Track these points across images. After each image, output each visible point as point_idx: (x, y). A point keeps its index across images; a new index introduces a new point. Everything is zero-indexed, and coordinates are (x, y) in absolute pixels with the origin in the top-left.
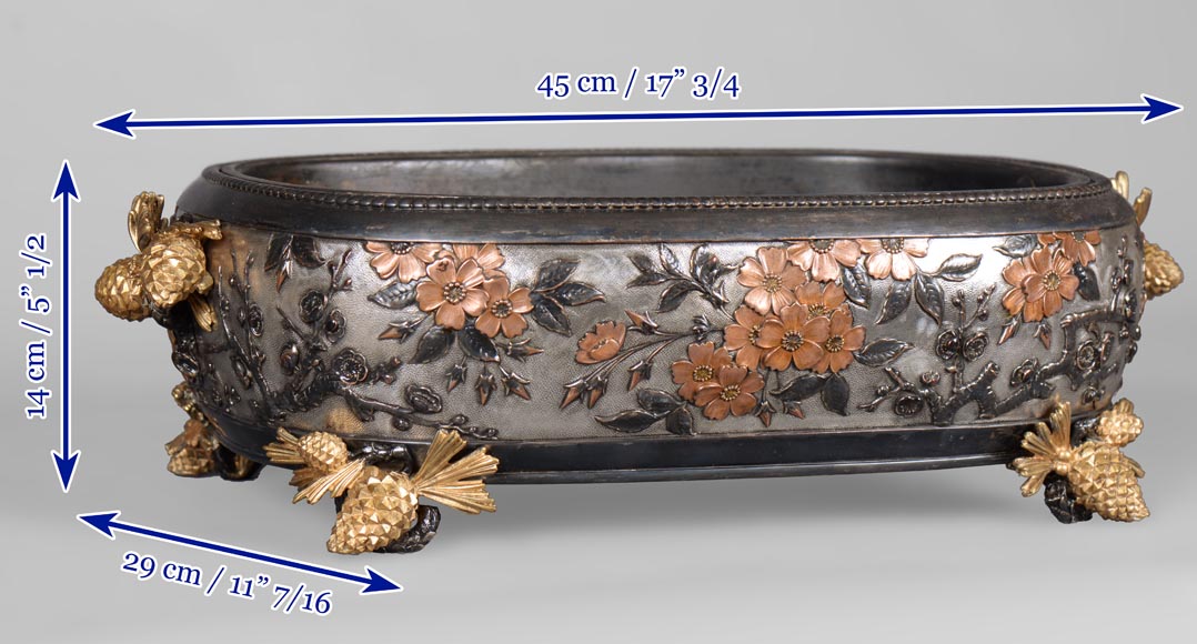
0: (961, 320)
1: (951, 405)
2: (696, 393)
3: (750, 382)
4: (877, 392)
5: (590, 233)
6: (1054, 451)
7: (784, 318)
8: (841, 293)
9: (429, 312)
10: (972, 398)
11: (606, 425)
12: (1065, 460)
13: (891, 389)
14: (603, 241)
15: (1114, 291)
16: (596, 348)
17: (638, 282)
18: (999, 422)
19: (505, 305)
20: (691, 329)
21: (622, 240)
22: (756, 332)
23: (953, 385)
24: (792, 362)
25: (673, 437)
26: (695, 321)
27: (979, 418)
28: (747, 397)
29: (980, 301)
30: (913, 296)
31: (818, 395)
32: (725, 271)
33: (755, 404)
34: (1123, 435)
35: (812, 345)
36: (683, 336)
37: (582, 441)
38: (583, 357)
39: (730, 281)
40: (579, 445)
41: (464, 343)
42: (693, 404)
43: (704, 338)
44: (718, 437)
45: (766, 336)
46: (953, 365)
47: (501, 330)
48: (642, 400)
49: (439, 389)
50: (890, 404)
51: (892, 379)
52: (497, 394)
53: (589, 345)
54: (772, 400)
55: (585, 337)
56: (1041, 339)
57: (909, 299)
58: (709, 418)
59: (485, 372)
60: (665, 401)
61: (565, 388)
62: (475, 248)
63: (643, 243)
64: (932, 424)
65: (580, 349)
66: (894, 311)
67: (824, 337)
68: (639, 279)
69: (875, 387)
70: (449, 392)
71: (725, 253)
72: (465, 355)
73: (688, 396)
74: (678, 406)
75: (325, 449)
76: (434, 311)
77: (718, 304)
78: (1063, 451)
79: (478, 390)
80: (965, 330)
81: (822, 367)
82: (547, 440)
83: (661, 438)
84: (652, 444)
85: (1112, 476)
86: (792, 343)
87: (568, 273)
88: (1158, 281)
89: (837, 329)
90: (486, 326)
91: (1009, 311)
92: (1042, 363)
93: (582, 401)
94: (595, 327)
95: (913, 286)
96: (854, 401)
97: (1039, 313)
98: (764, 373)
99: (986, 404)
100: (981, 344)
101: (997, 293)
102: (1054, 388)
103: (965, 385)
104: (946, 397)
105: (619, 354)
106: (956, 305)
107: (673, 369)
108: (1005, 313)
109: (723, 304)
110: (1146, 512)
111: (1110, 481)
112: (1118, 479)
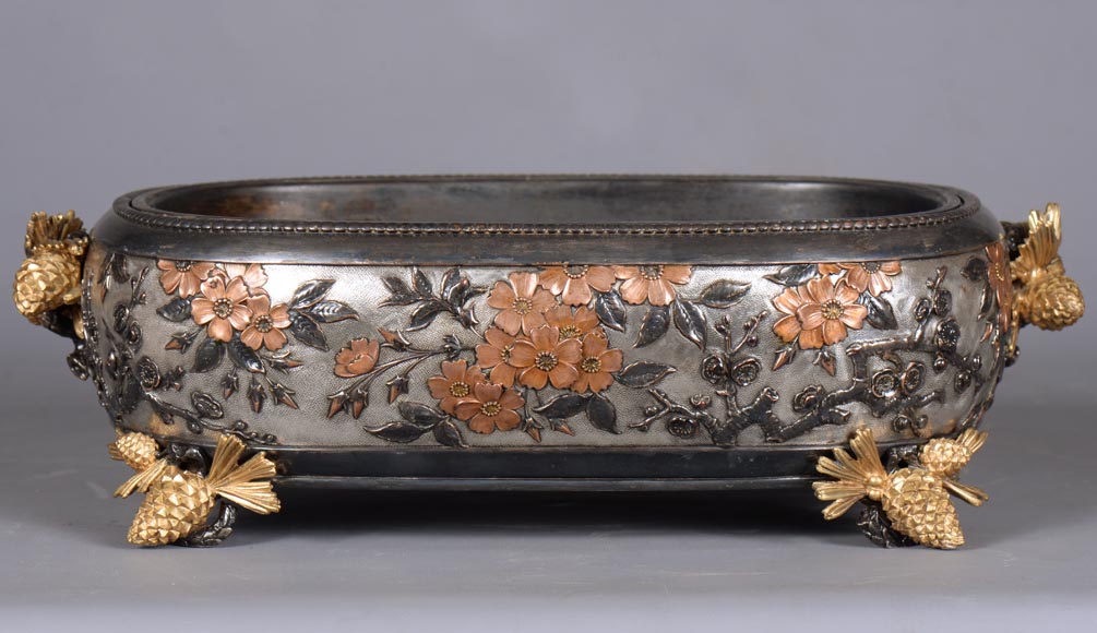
0: (727, 345)
1: (729, 428)
2: (455, 408)
3: (508, 399)
4: (644, 412)
6: (864, 477)
7: (534, 340)
8: (593, 317)
9: (203, 325)
10: (752, 422)
11: (376, 434)
12: (876, 486)
13: (659, 411)
14: (357, 262)
15: (920, 321)
16: (352, 362)
17: (390, 303)
18: (791, 446)
19: (266, 321)
20: (443, 347)
21: (375, 262)
22: (507, 352)
23: (728, 408)
24: (549, 381)
25: (444, 447)
26: (445, 340)
27: (766, 441)
28: (512, 413)
29: (747, 328)
30: (672, 321)
31: (583, 414)
32: (476, 292)
33: (519, 420)
34: (945, 464)
35: (565, 366)
36: (434, 354)
37: (356, 449)
38: (340, 371)
39: (480, 302)
40: (354, 453)
41: (232, 355)
42: (456, 418)
43: (457, 355)
44: (490, 450)
45: (517, 356)
46: (724, 388)
47: (263, 344)
48: (405, 411)
49: (218, 397)
50: (663, 425)
51: (659, 401)
52: (268, 404)
53: (345, 360)
54: (536, 416)
55: (341, 351)
56: (822, 367)
57: (667, 324)
58: (475, 432)
59: (254, 382)
60: (427, 414)
61: (329, 399)
62: (243, 268)
63: (396, 266)
64: (714, 445)
65: (337, 363)
66: (652, 335)
67: (576, 357)
68: (390, 300)
69: (641, 408)
70: (226, 399)
71: (476, 276)
72: (235, 366)
73: (449, 410)
74: (441, 419)
75: (134, 448)
76: (207, 324)
77: (467, 324)
78: (875, 477)
79: (250, 398)
80: (732, 355)
81: (581, 387)
82: (324, 447)
83: (433, 449)
84: (425, 455)
85: (918, 503)
86: (547, 363)
87: (324, 292)
88: (1056, 313)
89: (591, 351)
90: (252, 339)
91: (781, 338)
92: (828, 389)
93: (347, 412)
94: (350, 343)
95: (671, 312)
96: (622, 420)
97: (818, 341)
98: (522, 390)
99: (770, 428)
100: (752, 369)
101: (768, 320)
102: (850, 415)
103: (740, 408)
104: (722, 420)
105: (375, 369)
106: (721, 330)
107: (430, 384)
108: (777, 340)
109: (474, 324)
110: (961, 541)
111: (917, 508)
112: (925, 506)
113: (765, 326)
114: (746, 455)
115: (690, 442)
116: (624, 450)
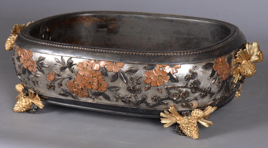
0: (133, 84)
1: (137, 103)
3: (84, 91)
6: (175, 118)
9: (22, 64)
10: (142, 102)
11: (59, 94)
12: (179, 120)
13: (119, 97)
14: (50, 54)
15: (186, 80)
16: (50, 77)
20: (68, 77)
22: (81, 80)
23: (135, 99)
24: (92, 88)
25: (74, 100)
26: (68, 75)
27: (147, 107)
28: (86, 94)
29: (137, 80)
30: (119, 76)
31: (102, 96)
33: (88, 96)
35: (95, 85)
36: (66, 78)
38: (48, 79)
41: (28, 72)
43: (71, 79)
45: (84, 81)
46: (133, 94)
48: (63, 90)
49: (27, 81)
50: (121, 101)
51: (118, 95)
52: (36, 84)
54: (91, 95)
55: (47, 75)
56: (158, 91)
60: (68, 92)
61: (47, 85)
62: (29, 51)
63: (58, 55)
64: (135, 106)
65: (47, 77)
66: (114, 79)
67: (97, 83)
69: (115, 96)
70: (29, 81)
71: (74, 60)
72: (28, 74)
73: (72, 91)
74: (71, 93)
77: (72, 72)
78: (178, 118)
79: (33, 82)
80: (134, 86)
81: (100, 90)
87: (43, 60)
89: (100, 82)
90: (30, 69)
91: (146, 83)
92: (160, 97)
94: (49, 73)
95: (118, 74)
96: (111, 98)
97: (156, 84)
98: (87, 89)
99: (147, 104)
100: (140, 90)
101: (143, 78)
102: (168, 103)
103: (138, 99)
104: (135, 101)
105: (55, 80)
106: (131, 80)
107: (67, 85)
108: (145, 83)
109: (74, 72)
110: (197, 138)
111: (186, 128)
112: (188, 128)
113: (142, 79)
114: (144, 110)
115: (129, 105)
116: (114, 105)
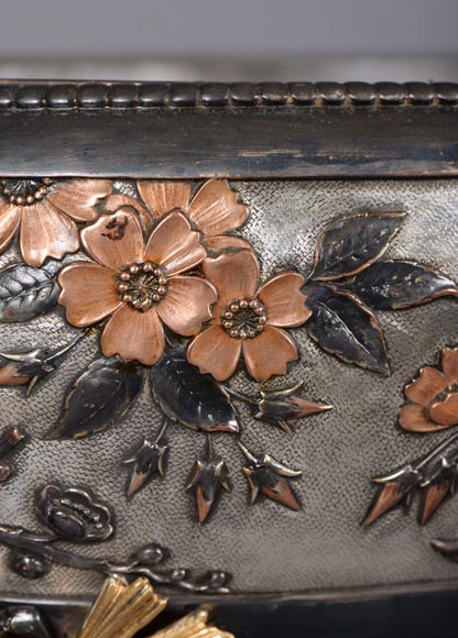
5: (425, 155)
9: (87, 329)
16: (441, 398)
19: (250, 309)
37: (403, 590)
38: (413, 419)
40: (397, 599)
41: (162, 393)
47: (242, 365)
49: (108, 492)
52: (232, 502)
53: (424, 394)
55: (418, 375)
59: (208, 455)
61: (374, 484)
62: (185, 189)
70: (129, 498)
72: (166, 418)
76: (98, 326)
79: (192, 492)
82: (331, 589)
87: (384, 241)
90: (209, 357)
93: (406, 510)
94: (440, 356)
